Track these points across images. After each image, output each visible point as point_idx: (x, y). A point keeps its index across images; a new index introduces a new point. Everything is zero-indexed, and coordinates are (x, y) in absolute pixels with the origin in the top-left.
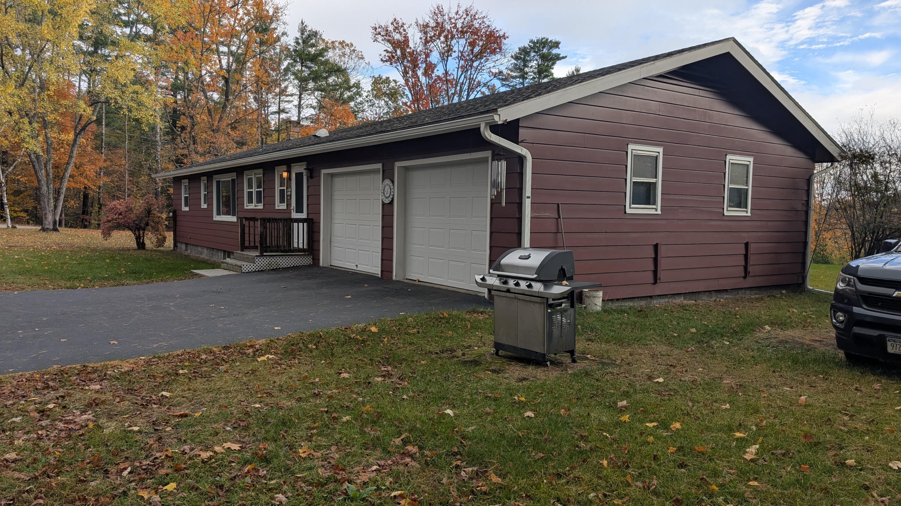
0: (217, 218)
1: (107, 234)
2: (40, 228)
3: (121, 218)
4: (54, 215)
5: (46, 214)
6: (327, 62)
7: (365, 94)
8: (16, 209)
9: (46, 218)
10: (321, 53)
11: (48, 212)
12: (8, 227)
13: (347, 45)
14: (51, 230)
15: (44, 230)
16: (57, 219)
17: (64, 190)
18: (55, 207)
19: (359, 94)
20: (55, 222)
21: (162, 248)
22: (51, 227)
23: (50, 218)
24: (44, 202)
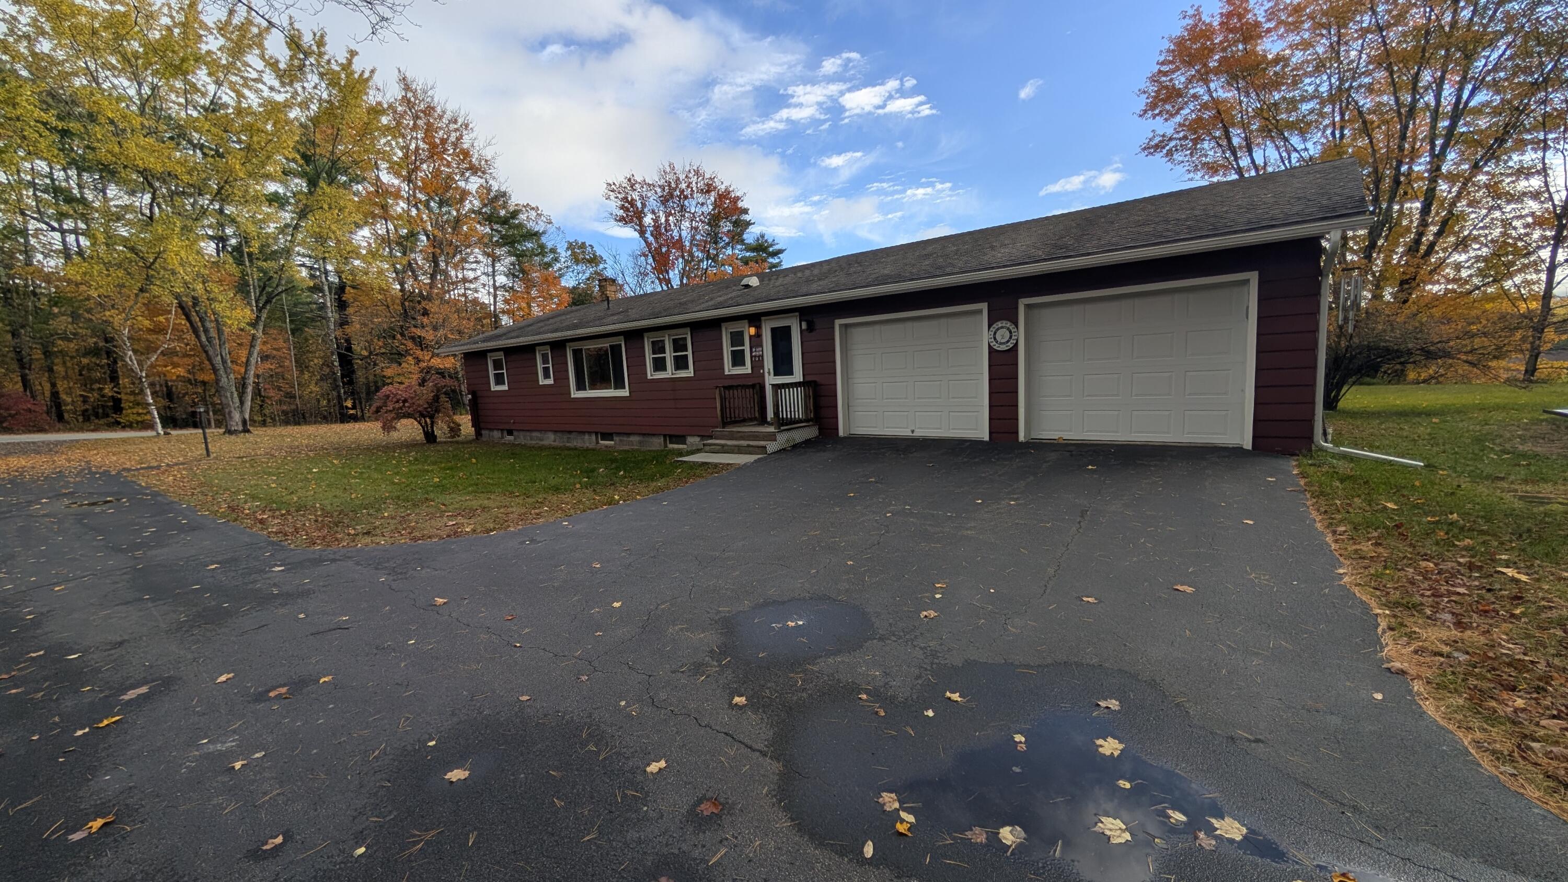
0: (576, 394)
1: (388, 427)
2: (222, 431)
3: (409, 407)
4: (242, 412)
5: (230, 412)
6: (520, 226)
7: (563, 260)
8: (141, 411)
9: (231, 418)
10: (515, 214)
11: (232, 409)
12: (158, 434)
13: (533, 209)
14: (241, 432)
15: (230, 432)
16: (247, 416)
17: (251, 380)
18: (242, 403)
19: (556, 260)
20: (244, 422)
21: (457, 439)
22: (241, 428)
23: (237, 416)
24: (226, 397)
